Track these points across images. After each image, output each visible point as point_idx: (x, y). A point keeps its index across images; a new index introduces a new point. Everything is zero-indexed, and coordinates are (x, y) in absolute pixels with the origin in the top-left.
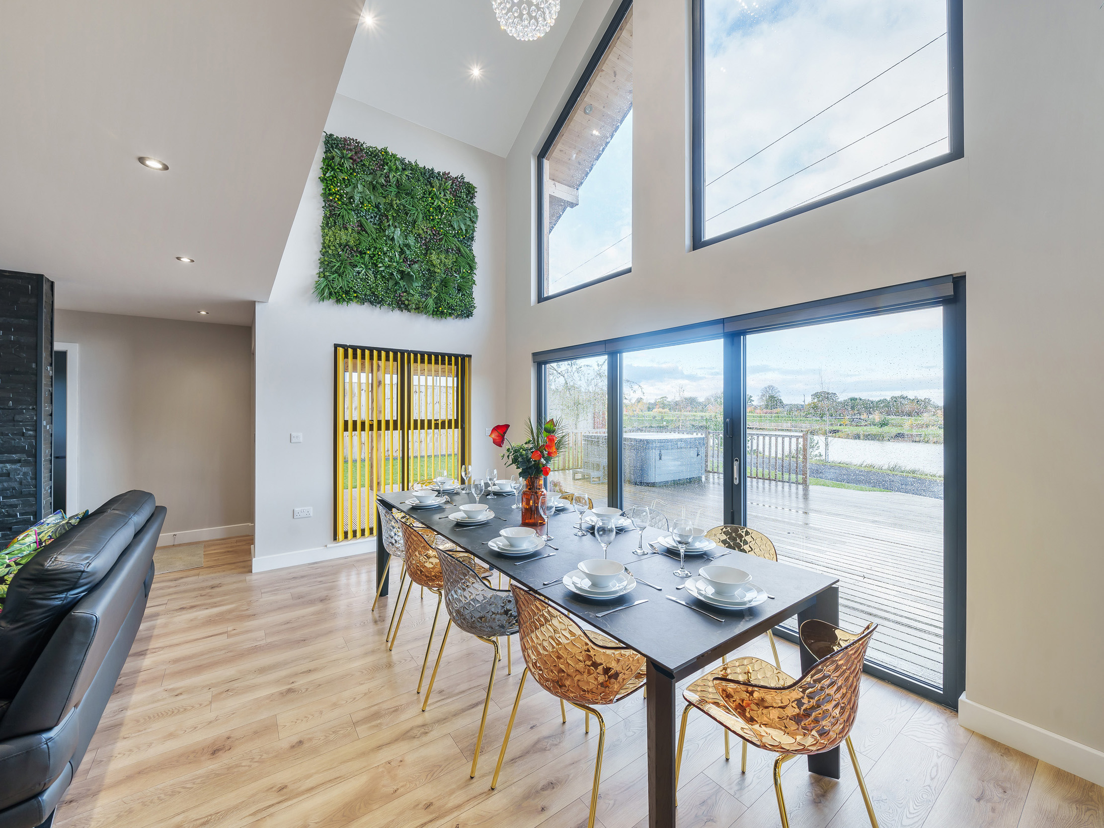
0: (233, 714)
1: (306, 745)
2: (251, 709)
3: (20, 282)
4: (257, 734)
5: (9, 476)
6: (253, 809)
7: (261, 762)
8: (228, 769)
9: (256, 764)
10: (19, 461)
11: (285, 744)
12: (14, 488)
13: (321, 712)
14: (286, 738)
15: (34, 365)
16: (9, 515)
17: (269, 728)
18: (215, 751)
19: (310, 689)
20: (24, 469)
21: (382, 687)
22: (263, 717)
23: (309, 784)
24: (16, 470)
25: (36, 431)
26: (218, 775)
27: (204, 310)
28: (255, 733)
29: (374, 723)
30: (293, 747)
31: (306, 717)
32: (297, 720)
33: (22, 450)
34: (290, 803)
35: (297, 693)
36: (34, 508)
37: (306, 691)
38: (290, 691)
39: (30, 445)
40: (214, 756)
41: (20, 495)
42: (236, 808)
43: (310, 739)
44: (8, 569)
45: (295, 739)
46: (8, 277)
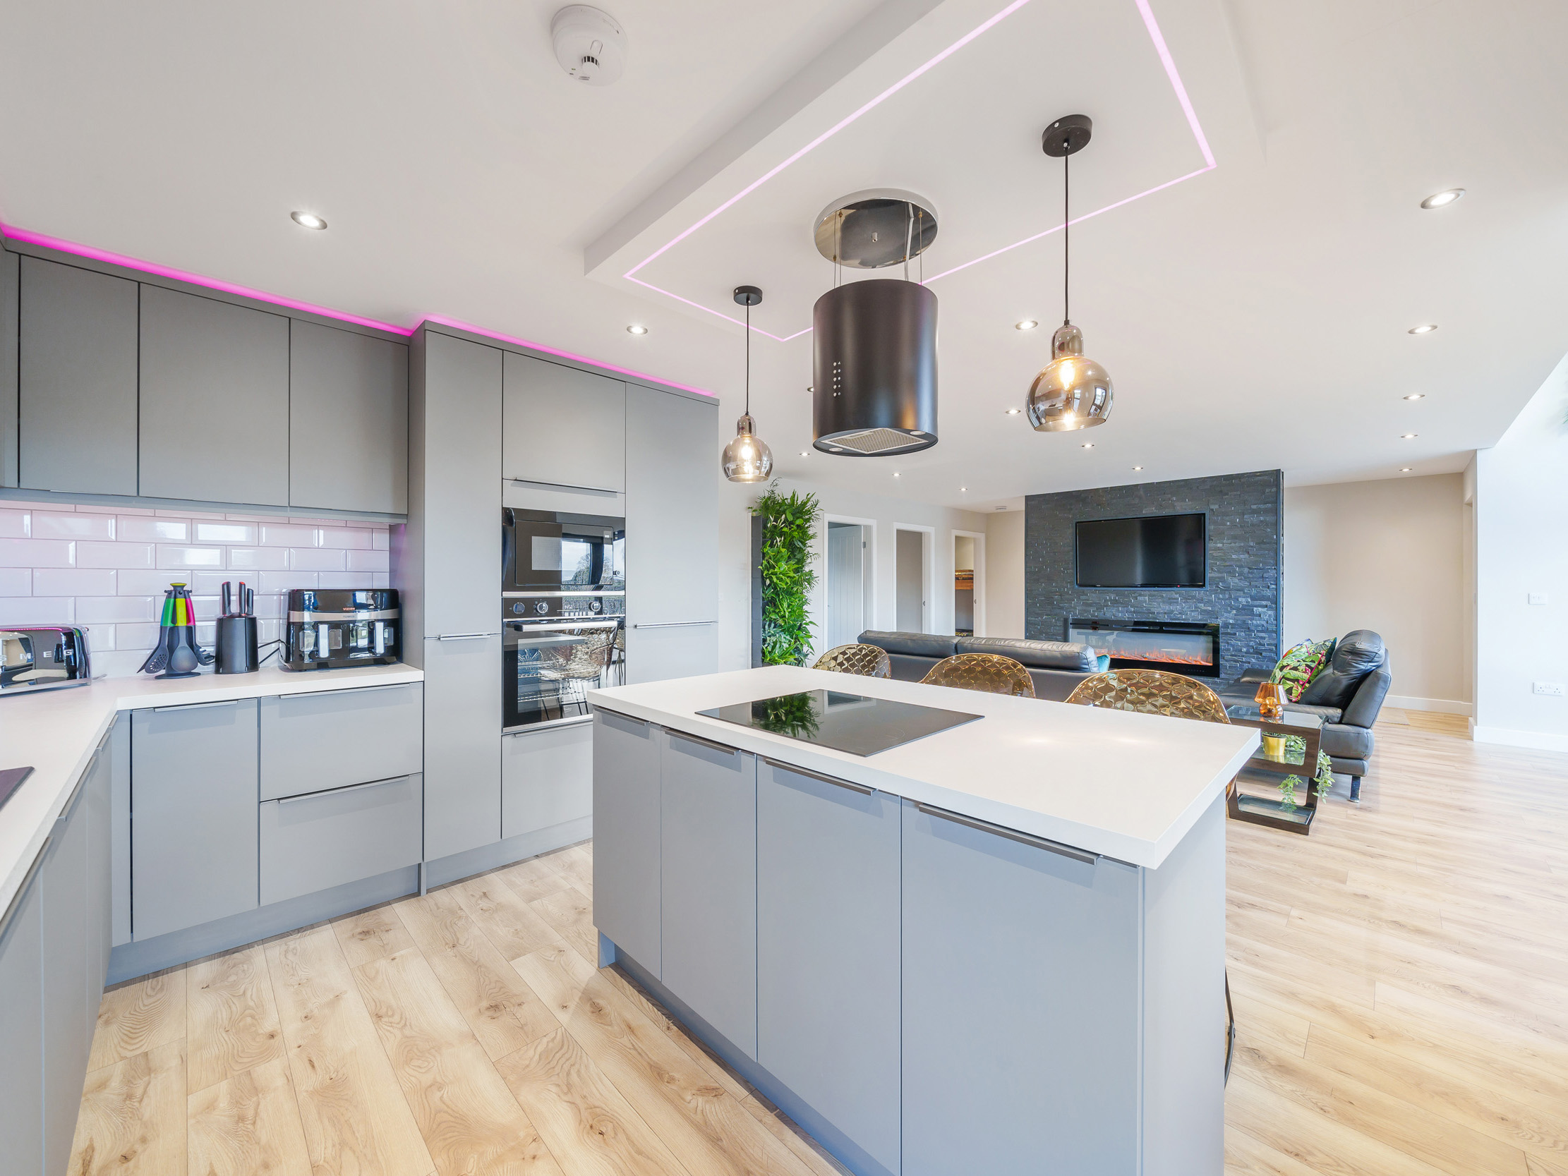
3: (1266, 478)
5: (1260, 616)
10: (1266, 606)
12: (1263, 626)
15: (1275, 537)
16: (1260, 644)
20: (1270, 612)
24: (1265, 613)
25: (1276, 585)
27: (1405, 467)
33: (1268, 599)
36: (1275, 642)
39: (1273, 595)
41: (1266, 631)
44: (1299, 663)
46: (1259, 476)
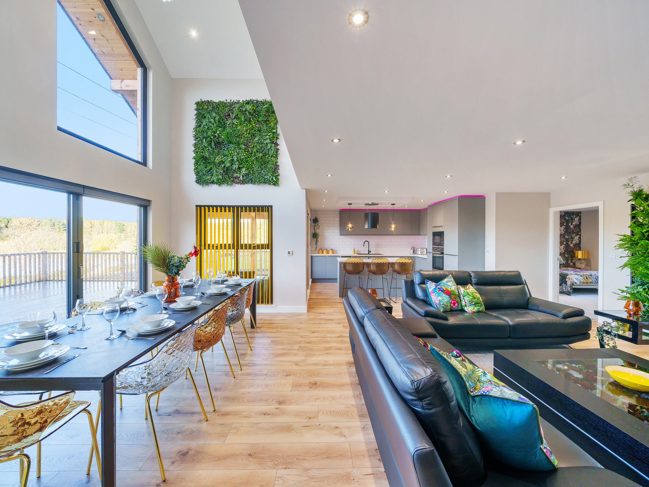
0: (308, 400)
1: (285, 374)
2: (300, 399)
4: (300, 385)
6: (305, 363)
7: (301, 374)
8: (311, 376)
9: (302, 374)
11: (292, 377)
13: (274, 385)
14: (290, 380)
17: (296, 386)
18: (314, 384)
19: (272, 400)
21: (243, 387)
22: (296, 392)
23: (289, 363)
26: (314, 375)
28: (300, 386)
29: (260, 373)
30: (290, 375)
31: (280, 385)
32: (284, 385)
34: (296, 361)
35: (278, 400)
37: (273, 400)
38: (280, 403)
40: (316, 382)
42: (309, 365)
43: (283, 375)
45: (288, 378)
